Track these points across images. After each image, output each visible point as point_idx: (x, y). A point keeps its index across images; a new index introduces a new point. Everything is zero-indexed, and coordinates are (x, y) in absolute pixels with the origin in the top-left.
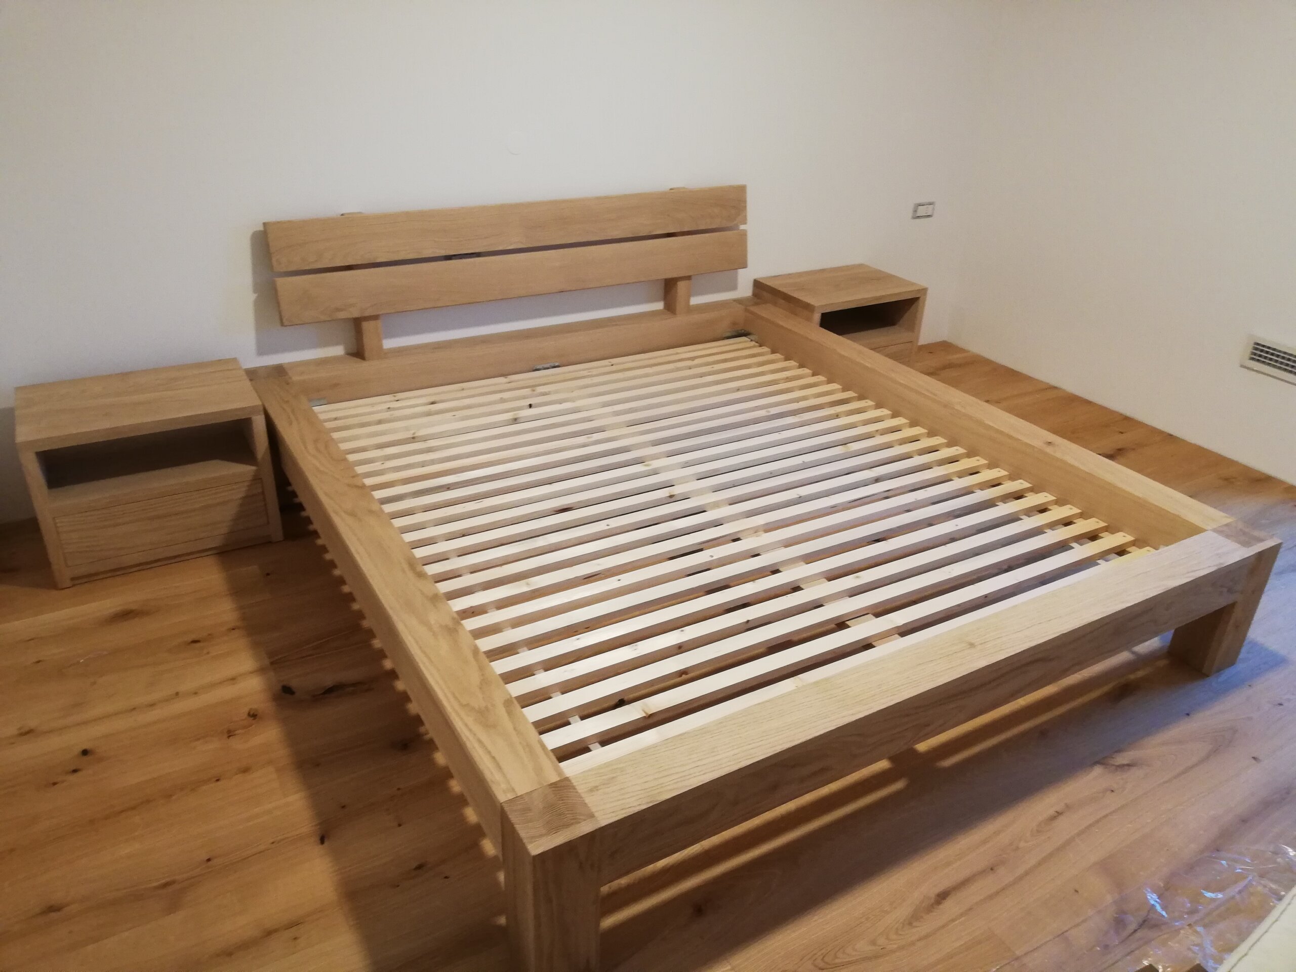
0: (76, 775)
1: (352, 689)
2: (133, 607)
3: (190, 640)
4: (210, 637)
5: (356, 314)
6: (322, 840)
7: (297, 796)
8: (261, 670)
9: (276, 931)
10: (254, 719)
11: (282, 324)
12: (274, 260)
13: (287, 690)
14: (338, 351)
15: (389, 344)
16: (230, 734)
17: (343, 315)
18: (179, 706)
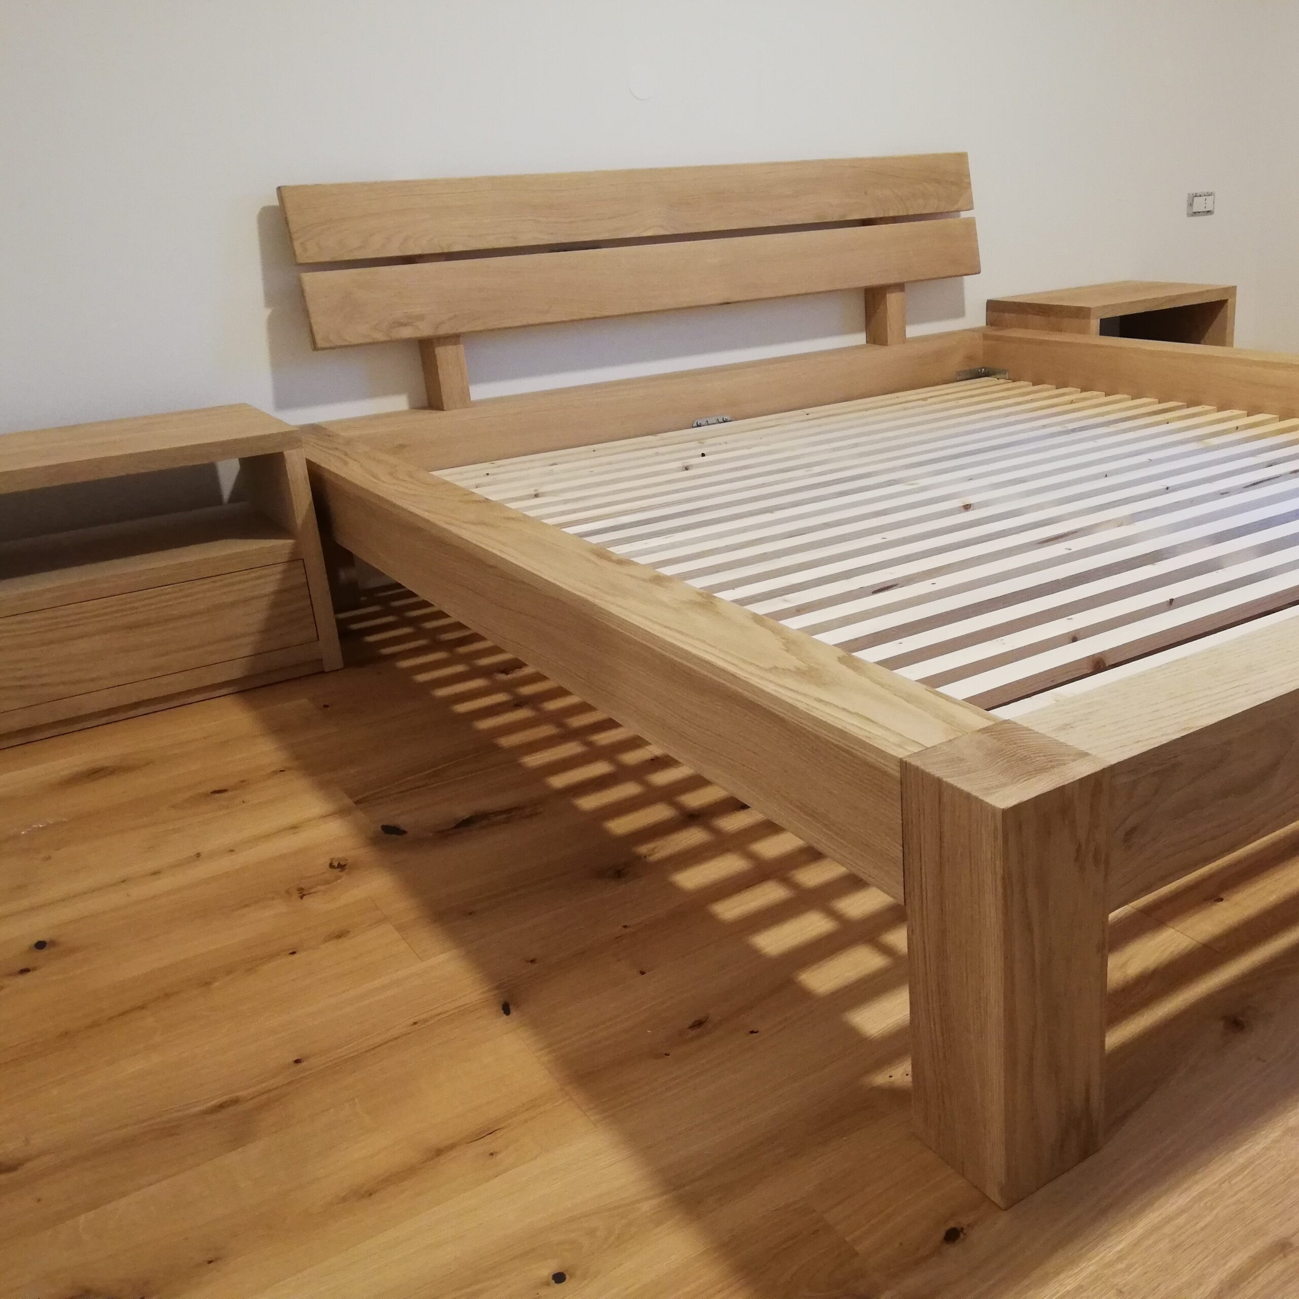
0: (29, 976)
1: (504, 816)
2: (106, 763)
3: (211, 790)
4: (243, 784)
5: (424, 330)
6: (506, 1010)
7: (443, 957)
8: (342, 812)
9: (452, 1147)
10: (342, 871)
11: (315, 348)
12: (297, 244)
13: (391, 830)
14: (400, 403)
15: (479, 392)
16: (302, 893)
17: (406, 333)
18: (202, 871)
